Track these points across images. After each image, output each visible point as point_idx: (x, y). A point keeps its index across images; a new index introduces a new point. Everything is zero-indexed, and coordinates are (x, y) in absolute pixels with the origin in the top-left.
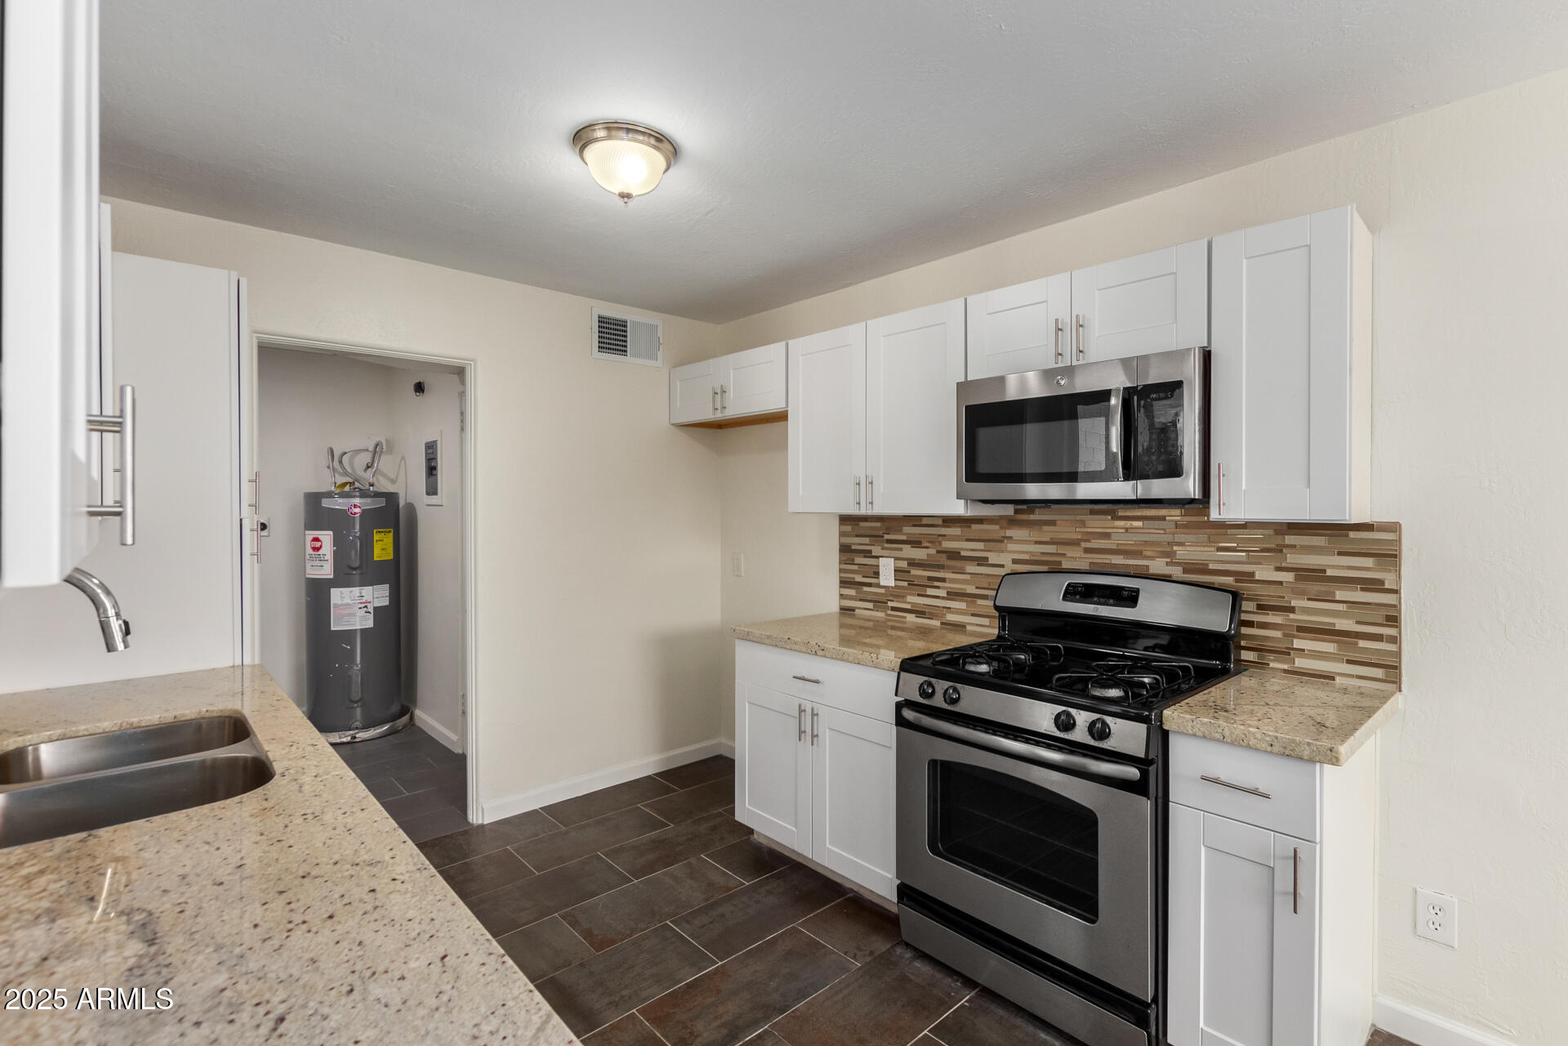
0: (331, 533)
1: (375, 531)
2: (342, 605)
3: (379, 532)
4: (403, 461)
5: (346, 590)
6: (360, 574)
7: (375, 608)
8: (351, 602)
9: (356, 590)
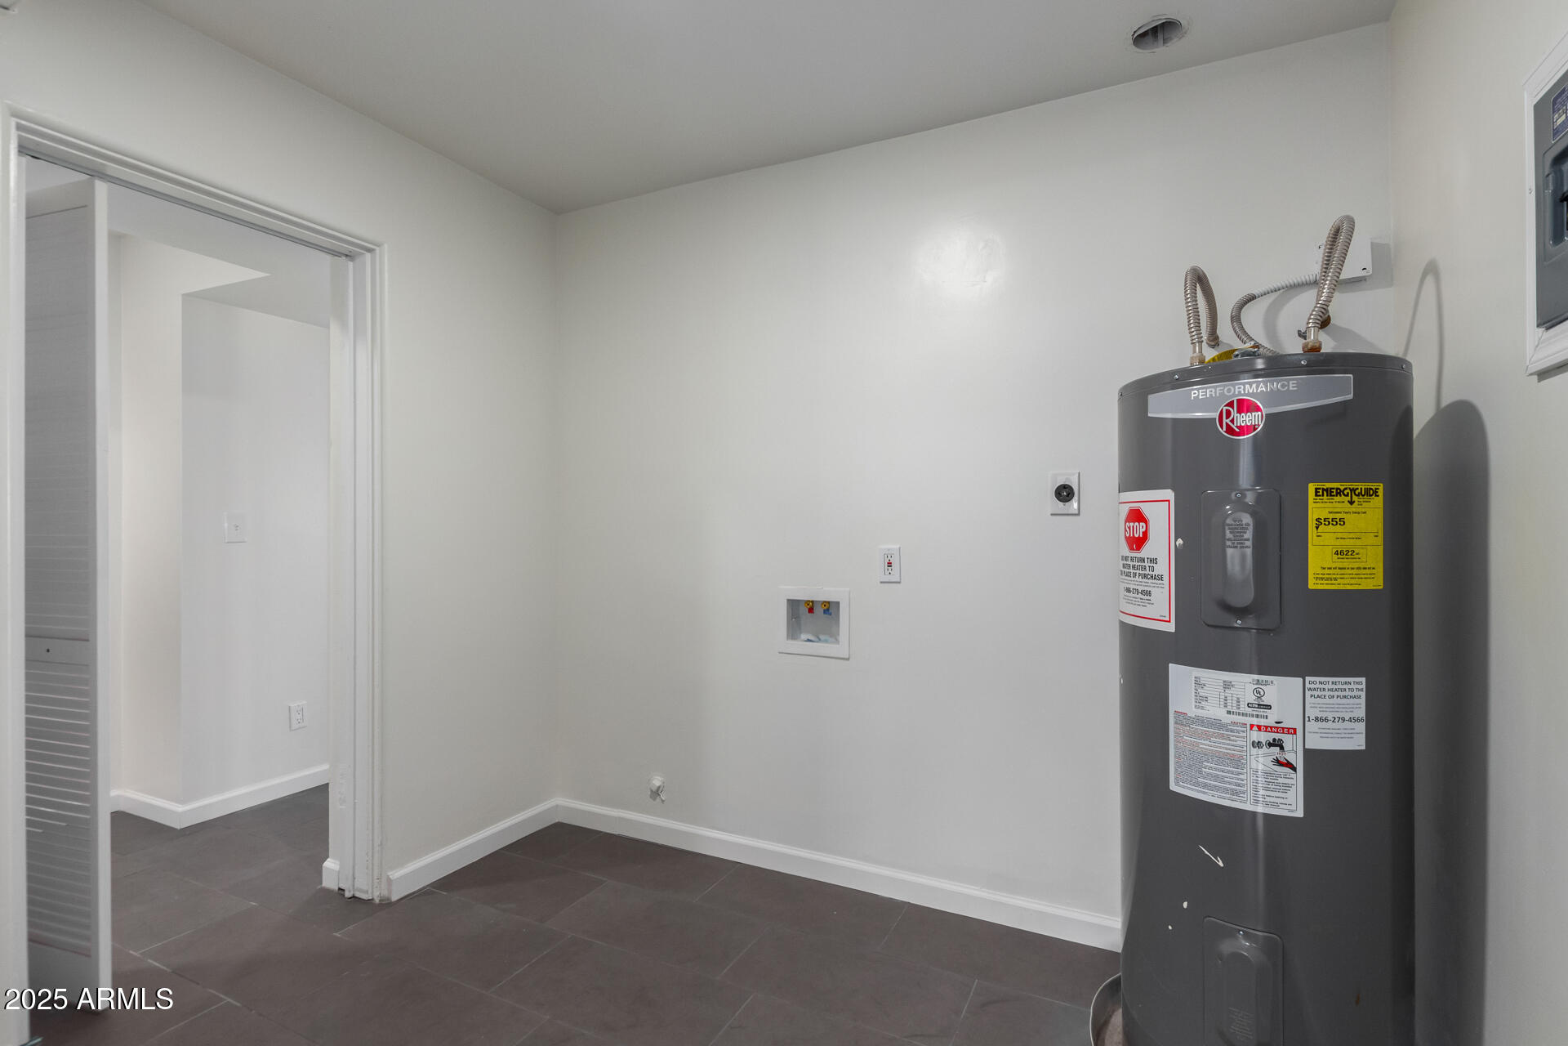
0: (1169, 494)
1: (1312, 487)
2: (1200, 721)
3: (1329, 492)
4: (1430, 280)
5: (1214, 678)
6: (1261, 631)
7: (1309, 754)
8: (1227, 719)
9: (1244, 684)
